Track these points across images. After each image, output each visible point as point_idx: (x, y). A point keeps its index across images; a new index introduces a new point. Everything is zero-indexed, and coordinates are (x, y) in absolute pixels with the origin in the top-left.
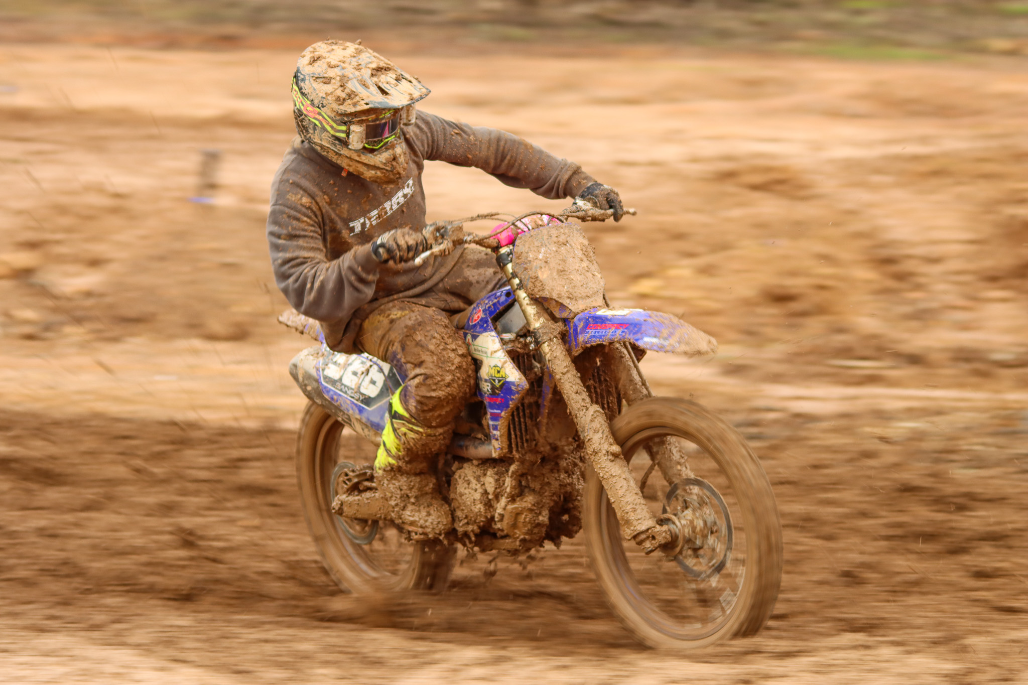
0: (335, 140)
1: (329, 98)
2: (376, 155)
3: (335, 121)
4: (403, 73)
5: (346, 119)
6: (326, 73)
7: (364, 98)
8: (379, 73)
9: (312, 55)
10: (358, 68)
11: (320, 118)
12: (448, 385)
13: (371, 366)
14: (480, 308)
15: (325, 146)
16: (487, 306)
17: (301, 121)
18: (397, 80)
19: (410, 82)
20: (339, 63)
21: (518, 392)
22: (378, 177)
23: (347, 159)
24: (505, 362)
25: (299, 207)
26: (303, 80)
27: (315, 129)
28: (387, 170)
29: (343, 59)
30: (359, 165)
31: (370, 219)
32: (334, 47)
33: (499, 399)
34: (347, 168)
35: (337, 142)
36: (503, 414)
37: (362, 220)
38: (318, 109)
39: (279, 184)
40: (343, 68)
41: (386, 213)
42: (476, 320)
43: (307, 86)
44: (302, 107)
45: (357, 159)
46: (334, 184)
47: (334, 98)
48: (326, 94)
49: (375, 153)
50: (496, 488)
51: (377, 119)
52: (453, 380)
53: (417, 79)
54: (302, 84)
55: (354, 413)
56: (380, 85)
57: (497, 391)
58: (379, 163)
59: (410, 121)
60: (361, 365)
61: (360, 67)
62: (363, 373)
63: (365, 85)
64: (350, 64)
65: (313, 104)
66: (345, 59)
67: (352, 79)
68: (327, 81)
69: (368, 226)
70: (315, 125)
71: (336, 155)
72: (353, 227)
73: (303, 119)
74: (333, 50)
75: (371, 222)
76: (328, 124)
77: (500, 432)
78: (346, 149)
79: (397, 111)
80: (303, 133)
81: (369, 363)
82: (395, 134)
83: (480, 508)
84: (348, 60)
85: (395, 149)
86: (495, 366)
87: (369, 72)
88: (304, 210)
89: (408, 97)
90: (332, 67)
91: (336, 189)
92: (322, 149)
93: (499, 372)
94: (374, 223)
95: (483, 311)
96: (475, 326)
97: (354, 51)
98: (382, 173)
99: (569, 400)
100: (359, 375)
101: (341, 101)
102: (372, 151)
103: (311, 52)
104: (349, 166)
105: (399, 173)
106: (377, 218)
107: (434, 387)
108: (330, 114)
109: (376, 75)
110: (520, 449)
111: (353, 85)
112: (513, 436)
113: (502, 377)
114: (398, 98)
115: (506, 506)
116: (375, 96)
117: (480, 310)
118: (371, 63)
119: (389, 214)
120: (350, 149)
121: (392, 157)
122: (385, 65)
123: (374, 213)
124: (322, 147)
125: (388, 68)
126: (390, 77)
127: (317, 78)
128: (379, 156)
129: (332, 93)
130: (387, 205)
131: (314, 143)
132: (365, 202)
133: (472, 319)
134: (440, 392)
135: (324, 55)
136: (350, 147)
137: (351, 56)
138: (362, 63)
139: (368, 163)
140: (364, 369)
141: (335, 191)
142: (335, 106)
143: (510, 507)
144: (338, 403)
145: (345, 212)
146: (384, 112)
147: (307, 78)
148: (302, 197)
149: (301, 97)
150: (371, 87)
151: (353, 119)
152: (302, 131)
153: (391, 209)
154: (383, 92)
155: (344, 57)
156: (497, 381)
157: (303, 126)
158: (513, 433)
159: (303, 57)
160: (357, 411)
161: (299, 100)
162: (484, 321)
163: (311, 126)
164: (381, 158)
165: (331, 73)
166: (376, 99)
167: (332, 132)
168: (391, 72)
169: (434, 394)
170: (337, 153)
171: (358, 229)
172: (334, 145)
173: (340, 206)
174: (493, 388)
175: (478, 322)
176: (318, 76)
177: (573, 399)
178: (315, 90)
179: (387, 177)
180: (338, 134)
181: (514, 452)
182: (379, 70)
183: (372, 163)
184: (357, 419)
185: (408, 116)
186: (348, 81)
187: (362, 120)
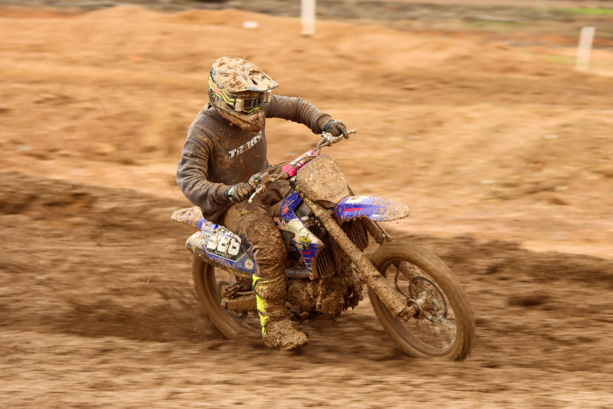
0: (228, 106)
1: (227, 84)
2: (248, 116)
3: (228, 96)
4: (266, 75)
5: (234, 95)
6: (226, 71)
7: (245, 85)
8: (254, 74)
9: (220, 62)
10: (243, 70)
11: (221, 94)
12: (272, 252)
13: (231, 239)
14: (286, 206)
15: (222, 109)
16: (290, 204)
17: (212, 95)
18: (262, 78)
19: (269, 79)
20: (234, 67)
21: (319, 248)
22: (248, 128)
23: (233, 117)
24: (308, 234)
25: (202, 142)
26: (215, 74)
27: (218, 100)
28: (253, 124)
29: (236, 65)
30: (239, 121)
31: (239, 150)
32: (232, 59)
33: (309, 252)
34: (233, 121)
35: (229, 107)
36: (312, 259)
37: (235, 151)
38: (220, 89)
39: (194, 129)
40: (236, 69)
41: (247, 147)
42: (285, 212)
43: (216, 77)
44: (213, 88)
45: (238, 117)
46: (223, 131)
47: (229, 84)
48: (226, 81)
49: (248, 115)
50: (314, 292)
51: (250, 97)
52: (274, 250)
53: (273, 79)
54: (213, 76)
55: (228, 265)
56: (254, 79)
57: (307, 249)
58: (249, 120)
59: (268, 101)
60: (226, 240)
61: (244, 69)
62: (227, 244)
63: (246, 79)
64: (239, 67)
65: (218, 87)
66: (237, 65)
67: (239, 75)
68: (227, 75)
69: (238, 154)
70: (219, 97)
71: (228, 114)
72: (231, 154)
73: (213, 94)
74: (231, 60)
75: (240, 152)
76: (225, 97)
77: (313, 268)
78: (233, 111)
79: (261, 93)
80: (212, 102)
81: (229, 238)
82: (260, 106)
83: (307, 303)
84: (238, 66)
85: (259, 114)
86: (303, 237)
87: (249, 72)
88: (204, 144)
89: (267, 87)
90: (230, 68)
91: (223, 133)
92: (221, 110)
93: (306, 239)
94: (241, 152)
95: (288, 207)
96: (285, 215)
97: (242, 62)
98: (250, 126)
99: (344, 249)
100: (225, 245)
101: (233, 86)
102: (246, 114)
103: (220, 61)
104: (234, 120)
105: (259, 127)
106: (243, 150)
107: (265, 254)
108: (226, 92)
109: (252, 74)
110: (324, 273)
111: (239, 78)
112: (319, 268)
113: (308, 242)
114: (262, 86)
115: (321, 300)
116: (250, 84)
117: (286, 207)
118: (250, 68)
119: (249, 148)
120: (236, 111)
121: (256, 117)
122: (257, 70)
123: (242, 147)
124: (221, 109)
125: (258, 72)
126: (259, 76)
127: (221, 73)
128: (250, 116)
129: (228, 82)
130: (248, 143)
131: (217, 107)
132: (237, 141)
133: (283, 211)
134: (268, 257)
135: (226, 62)
136: (235, 110)
137: (240, 64)
138: (246, 68)
139: (244, 120)
140: (227, 242)
141: (223, 135)
142: (230, 88)
143: (324, 301)
144: (218, 261)
145: (227, 146)
146: (254, 94)
147: (217, 73)
148: (204, 137)
149: (212, 83)
150: (249, 80)
151: (238, 95)
152: (212, 101)
153: (250, 145)
154: (255, 83)
155: (237, 64)
156: (306, 244)
157: (212, 98)
158: (319, 267)
159: (216, 62)
160: (229, 264)
161: (211, 84)
162: (289, 212)
163: (216, 98)
164: (250, 118)
165: (229, 71)
166: (251, 86)
167: (227, 102)
168: (260, 74)
169: (265, 258)
170: (228, 113)
171: (233, 155)
172: (227, 108)
173: (225, 143)
174: (304, 247)
175: (287, 213)
176: (222, 72)
177: (346, 248)
178: (220, 79)
179: (253, 128)
180: (230, 103)
181: (322, 276)
182: (253, 72)
183: (246, 120)
184: (230, 268)
185: (267, 98)
186: (237, 76)
187: (243, 97)
